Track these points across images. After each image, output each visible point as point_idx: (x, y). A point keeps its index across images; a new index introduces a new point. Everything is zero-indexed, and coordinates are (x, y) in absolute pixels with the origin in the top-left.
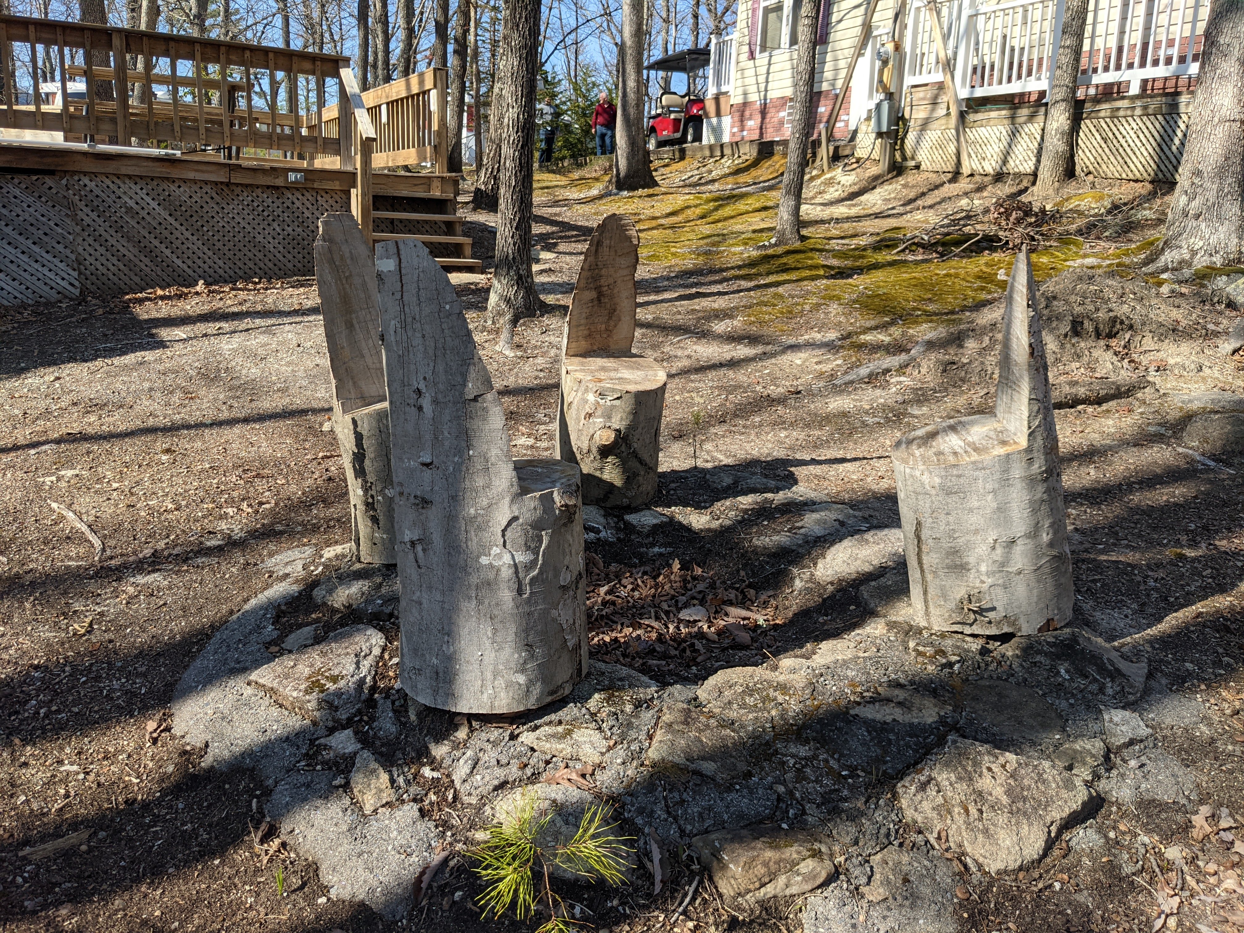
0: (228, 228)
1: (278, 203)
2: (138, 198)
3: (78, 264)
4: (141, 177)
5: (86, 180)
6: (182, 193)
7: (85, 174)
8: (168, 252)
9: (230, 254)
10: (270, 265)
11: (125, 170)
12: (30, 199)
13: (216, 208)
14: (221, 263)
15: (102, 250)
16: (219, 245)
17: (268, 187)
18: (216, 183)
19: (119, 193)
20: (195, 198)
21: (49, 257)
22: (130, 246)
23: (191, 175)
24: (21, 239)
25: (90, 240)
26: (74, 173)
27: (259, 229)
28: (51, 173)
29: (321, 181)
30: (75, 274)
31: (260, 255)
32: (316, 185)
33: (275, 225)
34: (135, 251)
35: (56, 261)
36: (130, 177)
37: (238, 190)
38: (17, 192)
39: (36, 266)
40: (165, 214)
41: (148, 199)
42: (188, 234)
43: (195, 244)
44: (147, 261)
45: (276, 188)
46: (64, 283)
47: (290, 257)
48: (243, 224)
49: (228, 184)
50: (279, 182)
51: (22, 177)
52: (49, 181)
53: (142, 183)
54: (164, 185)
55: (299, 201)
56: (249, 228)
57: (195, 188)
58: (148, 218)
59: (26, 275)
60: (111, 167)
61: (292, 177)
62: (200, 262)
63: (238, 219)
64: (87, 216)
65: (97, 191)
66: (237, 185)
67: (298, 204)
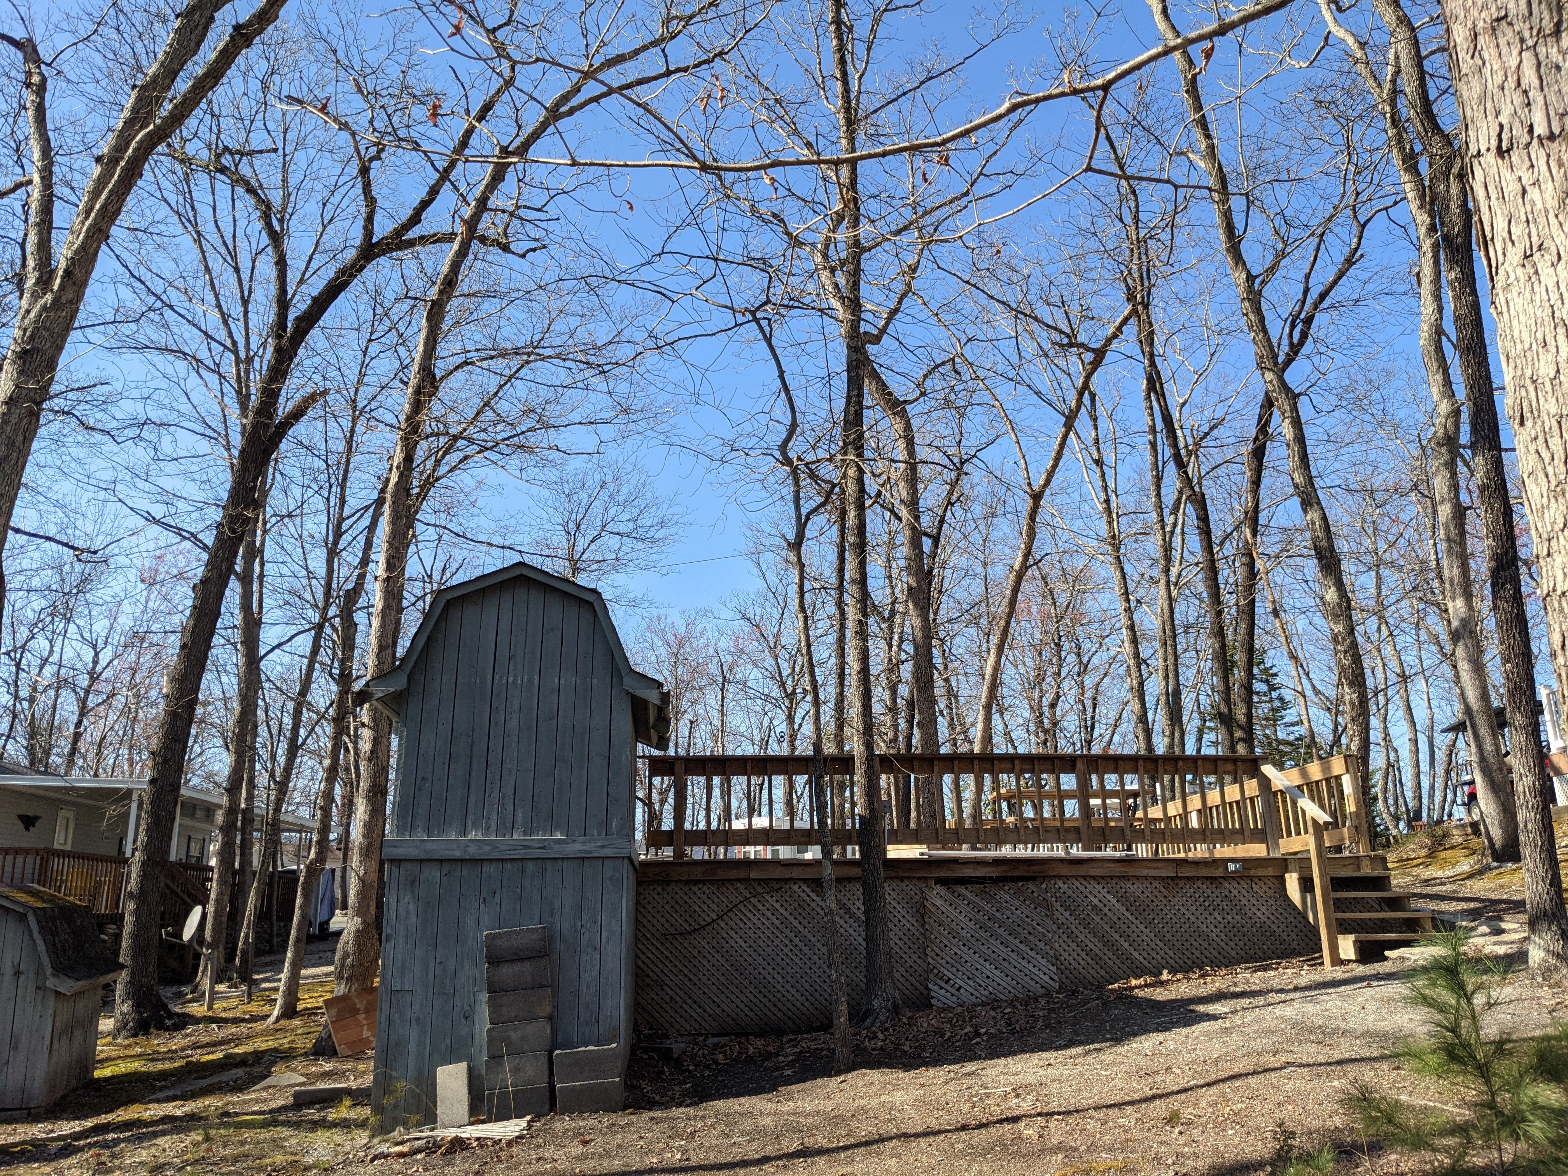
0: (1175, 919)
1: (1217, 892)
2: (1100, 896)
3: (1056, 960)
4: (1103, 877)
5: (1060, 883)
6: (1135, 889)
7: (1059, 878)
8: (1126, 945)
9: (1178, 945)
10: (1215, 953)
11: (1093, 872)
12: (1017, 903)
13: (1165, 901)
14: (1171, 953)
15: (1074, 946)
16: (1169, 936)
17: (1207, 878)
18: (1163, 878)
19: (1086, 892)
20: (1147, 893)
21: (1033, 954)
22: (1095, 940)
23: (1145, 872)
24: (1011, 939)
25: (1064, 937)
26: (1051, 878)
27: (1202, 918)
28: (1033, 879)
29: (1256, 868)
30: (1054, 969)
31: (1205, 944)
32: (1252, 873)
33: (1216, 914)
34: (1100, 945)
35: (1039, 957)
36: (1094, 878)
37: (1181, 883)
38: (1007, 897)
39: (1024, 963)
40: (1123, 909)
41: (1110, 897)
42: (1142, 927)
43: (1148, 936)
44: (1110, 954)
45: (1215, 878)
46: (1046, 978)
47: (1232, 944)
48: (1188, 914)
49: (1172, 878)
50: (1220, 872)
51: (1011, 884)
52: (1032, 886)
53: (1103, 883)
54: (1121, 883)
55: (1234, 889)
56: (1193, 919)
57: (1147, 883)
58: (1110, 914)
59: (1016, 971)
60: (1081, 870)
61: (1231, 867)
62: (1153, 953)
63: (1183, 910)
64: (1062, 915)
65: (1069, 892)
66: (1181, 878)
67: (1235, 892)
